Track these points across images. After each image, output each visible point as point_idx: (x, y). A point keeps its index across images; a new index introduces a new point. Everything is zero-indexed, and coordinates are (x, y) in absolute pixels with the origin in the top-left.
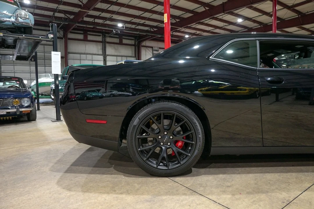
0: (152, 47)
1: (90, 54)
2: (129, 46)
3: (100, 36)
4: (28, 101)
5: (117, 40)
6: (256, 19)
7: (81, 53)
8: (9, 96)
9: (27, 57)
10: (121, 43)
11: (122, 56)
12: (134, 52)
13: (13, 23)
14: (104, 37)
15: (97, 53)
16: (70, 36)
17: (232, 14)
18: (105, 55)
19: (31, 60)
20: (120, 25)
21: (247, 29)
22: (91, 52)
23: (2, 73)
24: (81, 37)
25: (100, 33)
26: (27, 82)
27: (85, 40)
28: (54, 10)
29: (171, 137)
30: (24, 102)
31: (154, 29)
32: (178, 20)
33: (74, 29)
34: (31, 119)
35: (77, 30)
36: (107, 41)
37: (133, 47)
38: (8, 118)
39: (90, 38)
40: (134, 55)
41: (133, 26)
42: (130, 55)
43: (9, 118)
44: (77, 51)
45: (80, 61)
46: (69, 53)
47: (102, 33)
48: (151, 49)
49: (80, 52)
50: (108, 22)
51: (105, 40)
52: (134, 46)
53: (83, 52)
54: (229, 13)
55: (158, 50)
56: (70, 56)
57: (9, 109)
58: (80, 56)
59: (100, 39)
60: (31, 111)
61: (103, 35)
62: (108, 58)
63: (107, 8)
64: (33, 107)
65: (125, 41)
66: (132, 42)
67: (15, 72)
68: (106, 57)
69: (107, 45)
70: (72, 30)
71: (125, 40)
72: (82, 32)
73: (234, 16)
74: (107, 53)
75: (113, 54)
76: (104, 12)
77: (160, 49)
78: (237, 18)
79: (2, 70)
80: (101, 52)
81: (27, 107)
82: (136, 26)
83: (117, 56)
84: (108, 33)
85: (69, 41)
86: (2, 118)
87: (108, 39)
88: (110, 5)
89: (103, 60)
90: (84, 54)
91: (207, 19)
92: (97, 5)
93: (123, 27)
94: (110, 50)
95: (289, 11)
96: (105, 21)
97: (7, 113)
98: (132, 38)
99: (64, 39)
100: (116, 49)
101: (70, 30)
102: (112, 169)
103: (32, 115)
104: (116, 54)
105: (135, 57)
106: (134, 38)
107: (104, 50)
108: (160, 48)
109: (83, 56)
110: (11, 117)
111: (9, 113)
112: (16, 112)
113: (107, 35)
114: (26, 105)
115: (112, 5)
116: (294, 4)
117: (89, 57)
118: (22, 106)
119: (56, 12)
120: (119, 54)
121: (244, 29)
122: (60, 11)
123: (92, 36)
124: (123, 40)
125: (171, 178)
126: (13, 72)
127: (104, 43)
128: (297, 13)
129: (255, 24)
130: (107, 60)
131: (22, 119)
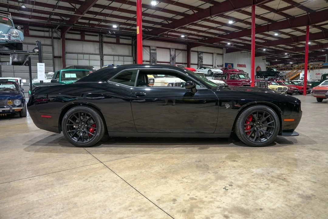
0: (150, 47)
1: (87, 54)
2: (126, 46)
3: (97, 36)
4: (19, 102)
5: (114, 40)
6: (248, 21)
7: (79, 53)
8: (6, 98)
9: (22, 62)
10: (118, 43)
11: (119, 56)
12: (131, 52)
13: (6, 41)
14: (101, 36)
15: (94, 53)
16: (68, 36)
17: (222, 16)
18: (102, 55)
19: (25, 65)
20: (115, 26)
21: (241, 30)
22: (89, 52)
23: (2, 73)
24: (78, 37)
25: (98, 33)
26: (26, 81)
27: (83, 40)
28: (50, 13)
29: (86, 126)
30: (16, 102)
31: (148, 29)
32: (170, 22)
33: (71, 30)
34: (23, 115)
35: (75, 30)
36: (104, 41)
37: (131, 47)
38: (3, 114)
39: (87, 38)
40: (131, 55)
41: (128, 27)
42: (127, 54)
43: (5, 115)
44: (74, 51)
45: (77, 60)
46: (67, 53)
47: (99, 33)
48: (149, 48)
49: (77, 51)
50: (103, 23)
51: (102, 39)
52: (131, 45)
53: (80, 52)
54: (219, 16)
55: (156, 50)
56: (68, 56)
57: (4, 107)
58: (78, 55)
59: (97, 39)
60: (22, 109)
61: (100, 35)
62: (105, 58)
63: (101, 11)
64: (23, 106)
65: (122, 41)
66: (129, 42)
67: (15, 71)
68: (103, 56)
69: (104, 45)
70: (69, 30)
71: (122, 39)
72: (79, 32)
73: (225, 18)
74: (104, 53)
75: (110, 53)
76: (98, 15)
77: (157, 49)
78: (228, 19)
79: (2, 69)
80: (98, 52)
81: (18, 106)
82: (131, 27)
83: (114, 55)
84: (105, 33)
85: (66, 41)
86: (1, 115)
87: (105, 39)
88: (103, 9)
89: (100, 59)
90: (82, 53)
91: (198, 21)
92: (91, 9)
93: (117, 28)
94: (107, 50)
95: (276, 14)
96: (100, 22)
97: (2, 111)
98: (129, 38)
99: (61, 39)
100: (113, 49)
101: (68, 30)
102: (58, 144)
103: (23, 112)
104: (113, 53)
105: (132, 56)
106: (131, 38)
107: (101, 49)
108: (158, 47)
109: (81, 56)
110: (6, 114)
111: (4, 111)
112: (9, 110)
113: (103, 35)
114: (17, 105)
115: (105, 10)
116: (278, 9)
117: (86, 56)
118: (14, 106)
119: (52, 15)
120: (116, 54)
121: (238, 30)
122: (56, 14)
123: (88, 36)
124: (120, 39)
125: (84, 148)
126: (13, 71)
127: (101, 43)
128: (285, 16)
129: (248, 25)
130: (104, 60)
131: (16, 116)
